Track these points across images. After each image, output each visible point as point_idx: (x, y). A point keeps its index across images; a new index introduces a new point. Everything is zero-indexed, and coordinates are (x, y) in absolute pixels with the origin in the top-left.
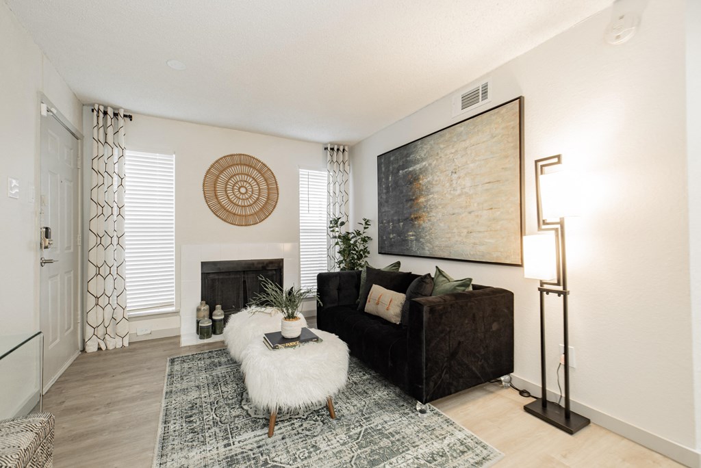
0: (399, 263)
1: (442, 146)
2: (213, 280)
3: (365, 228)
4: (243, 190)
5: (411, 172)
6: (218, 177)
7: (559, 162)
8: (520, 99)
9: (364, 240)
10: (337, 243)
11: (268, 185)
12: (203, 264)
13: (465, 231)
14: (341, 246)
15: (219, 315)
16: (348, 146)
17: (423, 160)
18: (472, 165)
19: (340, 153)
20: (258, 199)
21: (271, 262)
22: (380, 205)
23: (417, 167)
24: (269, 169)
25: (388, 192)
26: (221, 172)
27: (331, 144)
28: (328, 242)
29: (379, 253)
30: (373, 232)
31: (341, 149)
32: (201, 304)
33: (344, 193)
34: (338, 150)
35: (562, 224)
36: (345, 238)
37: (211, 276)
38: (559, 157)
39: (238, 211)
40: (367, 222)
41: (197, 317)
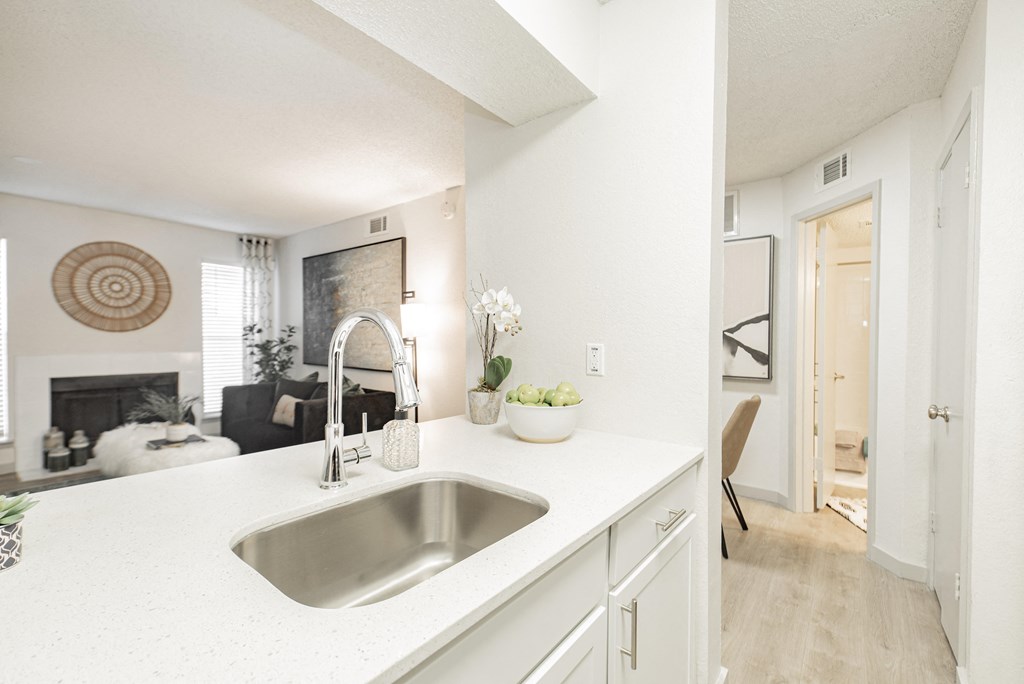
0: (316, 374)
1: (355, 263)
2: (70, 401)
3: (290, 336)
4: (116, 287)
5: (331, 282)
6: (76, 269)
7: (413, 296)
8: (403, 240)
9: (289, 349)
10: (252, 353)
11: (155, 281)
12: (54, 381)
13: (370, 343)
14: (258, 356)
15: (80, 442)
16: (272, 239)
17: (341, 272)
18: (374, 286)
19: (261, 247)
20: (140, 298)
21: (161, 376)
22: (305, 311)
23: (336, 278)
24: (157, 262)
25: (312, 299)
26: (82, 264)
27: (248, 235)
28: (244, 351)
29: (305, 363)
30: (298, 339)
31: (262, 242)
32: (51, 431)
33: (266, 294)
34: (258, 242)
35: (415, 341)
36: (265, 347)
37: (65, 396)
38: (413, 292)
39: (109, 313)
40: (291, 330)
41: (45, 447)
